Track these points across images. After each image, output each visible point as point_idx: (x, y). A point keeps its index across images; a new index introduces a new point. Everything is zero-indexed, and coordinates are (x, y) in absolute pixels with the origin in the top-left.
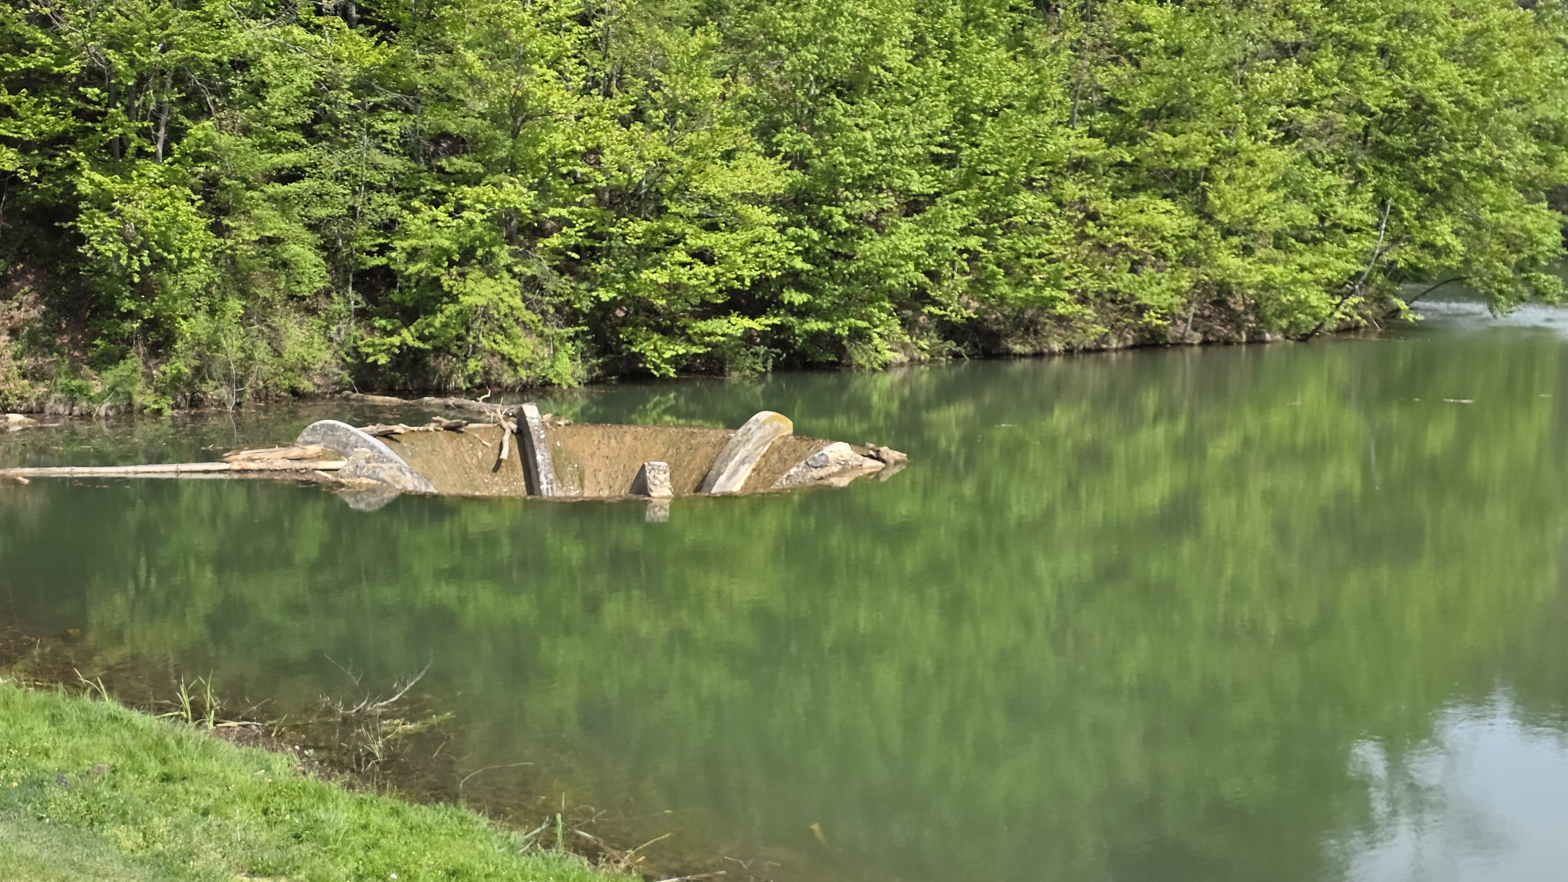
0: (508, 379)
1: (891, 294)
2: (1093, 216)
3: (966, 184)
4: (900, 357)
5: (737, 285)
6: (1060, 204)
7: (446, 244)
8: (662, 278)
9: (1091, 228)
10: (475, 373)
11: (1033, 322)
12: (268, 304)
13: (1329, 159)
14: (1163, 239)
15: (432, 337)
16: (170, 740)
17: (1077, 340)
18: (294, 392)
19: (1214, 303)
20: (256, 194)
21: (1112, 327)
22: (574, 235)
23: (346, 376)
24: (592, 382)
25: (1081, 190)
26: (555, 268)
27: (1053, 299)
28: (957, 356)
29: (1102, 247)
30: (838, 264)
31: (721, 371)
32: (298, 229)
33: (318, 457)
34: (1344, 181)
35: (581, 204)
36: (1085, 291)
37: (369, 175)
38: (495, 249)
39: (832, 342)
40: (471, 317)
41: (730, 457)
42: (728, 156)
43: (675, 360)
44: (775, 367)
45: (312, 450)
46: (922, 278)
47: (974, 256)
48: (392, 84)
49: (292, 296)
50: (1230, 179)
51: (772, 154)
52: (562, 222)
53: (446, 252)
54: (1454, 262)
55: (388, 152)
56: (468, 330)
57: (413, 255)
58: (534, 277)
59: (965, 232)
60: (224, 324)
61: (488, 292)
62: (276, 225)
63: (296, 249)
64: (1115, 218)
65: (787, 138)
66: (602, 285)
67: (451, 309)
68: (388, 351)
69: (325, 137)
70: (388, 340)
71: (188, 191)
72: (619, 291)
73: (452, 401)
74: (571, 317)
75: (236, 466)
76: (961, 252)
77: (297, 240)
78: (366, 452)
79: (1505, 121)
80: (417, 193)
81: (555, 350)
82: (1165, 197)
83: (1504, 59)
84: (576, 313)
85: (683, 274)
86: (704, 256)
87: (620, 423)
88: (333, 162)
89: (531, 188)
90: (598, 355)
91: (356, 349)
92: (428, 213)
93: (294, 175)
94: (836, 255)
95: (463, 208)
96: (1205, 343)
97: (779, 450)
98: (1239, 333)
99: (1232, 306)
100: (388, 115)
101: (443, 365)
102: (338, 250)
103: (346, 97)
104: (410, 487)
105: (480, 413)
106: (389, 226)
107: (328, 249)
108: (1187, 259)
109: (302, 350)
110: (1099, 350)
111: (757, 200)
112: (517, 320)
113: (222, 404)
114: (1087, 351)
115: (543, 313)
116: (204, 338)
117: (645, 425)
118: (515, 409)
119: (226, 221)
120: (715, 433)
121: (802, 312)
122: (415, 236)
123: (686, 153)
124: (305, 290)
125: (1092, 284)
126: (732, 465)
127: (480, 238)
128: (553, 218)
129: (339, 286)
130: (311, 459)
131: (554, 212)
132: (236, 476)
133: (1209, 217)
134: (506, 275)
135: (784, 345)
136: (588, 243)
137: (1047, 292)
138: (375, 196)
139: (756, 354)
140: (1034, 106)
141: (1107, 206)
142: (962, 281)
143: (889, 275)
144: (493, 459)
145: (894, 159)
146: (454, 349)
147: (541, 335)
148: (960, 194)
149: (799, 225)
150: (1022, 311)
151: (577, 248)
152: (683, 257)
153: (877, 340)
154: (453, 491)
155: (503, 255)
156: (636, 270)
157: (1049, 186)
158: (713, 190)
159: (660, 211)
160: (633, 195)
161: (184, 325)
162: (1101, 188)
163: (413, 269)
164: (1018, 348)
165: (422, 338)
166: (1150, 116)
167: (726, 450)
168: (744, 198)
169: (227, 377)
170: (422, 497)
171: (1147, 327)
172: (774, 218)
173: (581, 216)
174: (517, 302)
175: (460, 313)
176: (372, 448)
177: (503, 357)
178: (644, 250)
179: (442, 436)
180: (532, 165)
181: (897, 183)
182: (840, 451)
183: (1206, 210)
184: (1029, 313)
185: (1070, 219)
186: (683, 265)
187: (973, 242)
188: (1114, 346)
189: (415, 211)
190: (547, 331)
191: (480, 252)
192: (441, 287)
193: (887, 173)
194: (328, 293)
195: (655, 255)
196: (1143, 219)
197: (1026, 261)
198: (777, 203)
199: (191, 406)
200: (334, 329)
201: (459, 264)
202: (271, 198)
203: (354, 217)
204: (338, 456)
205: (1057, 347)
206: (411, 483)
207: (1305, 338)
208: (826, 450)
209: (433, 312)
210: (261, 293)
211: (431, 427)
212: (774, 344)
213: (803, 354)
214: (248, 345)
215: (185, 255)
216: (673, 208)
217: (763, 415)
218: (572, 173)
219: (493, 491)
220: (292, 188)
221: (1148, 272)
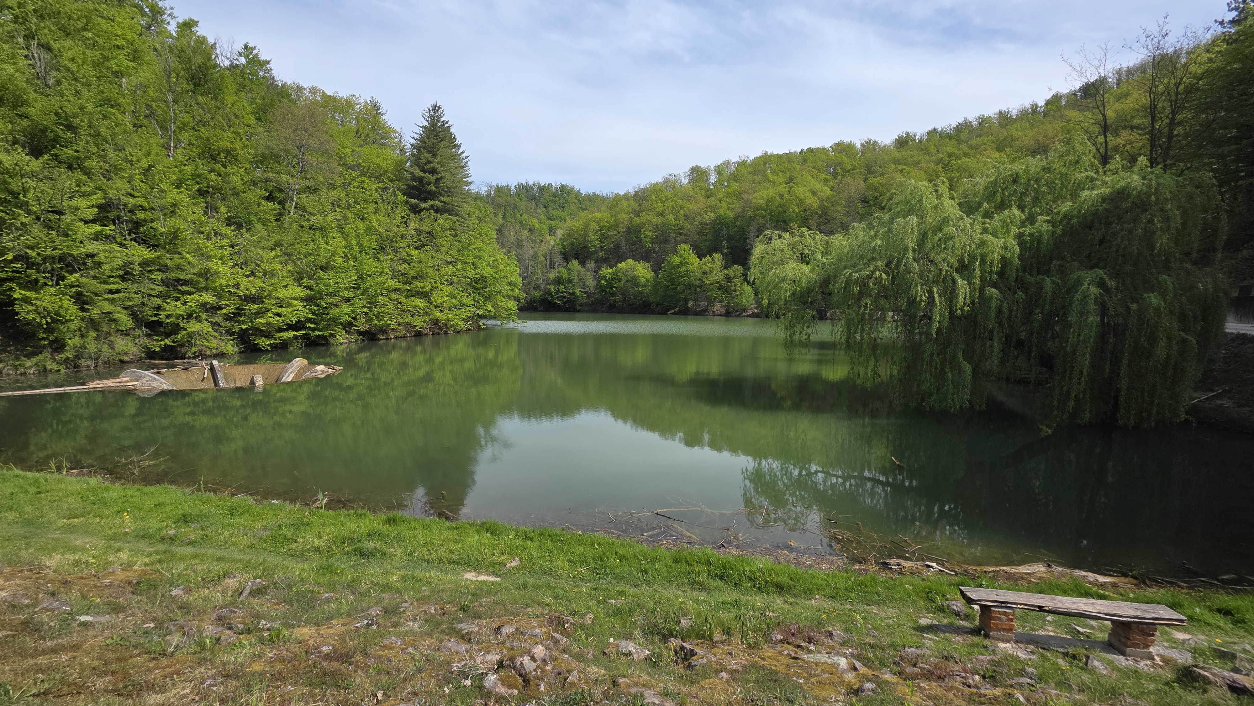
0: (208, 353)
1: (342, 324)
2: (400, 303)
3: (362, 295)
4: (345, 341)
5: (290, 323)
6: (390, 300)
7: (181, 313)
8: (264, 321)
9: (399, 306)
10: (195, 352)
11: (385, 330)
12: (108, 333)
13: (461, 289)
14: (419, 309)
15: (177, 341)
17: (398, 334)
18: (121, 361)
19: (434, 324)
20: (100, 298)
21: (407, 331)
22: (231, 309)
23: (143, 355)
24: (241, 353)
25: (396, 296)
26: (225, 319)
27: (390, 324)
28: (363, 340)
29: (404, 311)
30: (324, 316)
31: (287, 347)
32: (119, 309)
33: (128, 381)
34: (465, 295)
35: (233, 301)
36: (399, 322)
37: (149, 292)
38: (201, 314)
39: (323, 337)
40: (192, 335)
41: (287, 372)
42: (286, 286)
43: (270, 345)
44: (305, 346)
45: (125, 379)
46: (350, 319)
47: (366, 313)
48: (157, 263)
49: (118, 330)
50: (436, 294)
51: (300, 286)
52: (226, 305)
53: (182, 316)
54: (492, 314)
55: (156, 285)
56: (192, 339)
57: (168, 316)
58: (216, 322)
59: (364, 307)
60: (88, 340)
61: (198, 327)
62: (108, 307)
63: (118, 315)
64: (406, 303)
65: (305, 282)
66: (243, 324)
67: (184, 333)
68: (160, 347)
69: (130, 280)
70: (159, 343)
71: (68, 297)
72: (249, 326)
73: (186, 361)
74: (232, 334)
75: (91, 386)
76: (362, 313)
77: (119, 313)
78: (148, 378)
79: (502, 281)
80: (169, 297)
81: (226, 344)
82: (419, 298)
83: (501, 267)
84: (233, 332)
85: (271, 320)
86: (279, 315)
87: (250, 364)
88: (135, 288)
89: (214, 296)
90: (243, 344)
91: (146, 347)
92: (173, 303)
93: (118, 291)
94: (324, 314)
95: (187, 302)
96: (433, 334)
97: (303, 368)
98: (441, 331)
99: (439, 325)
100: (156, 273)
102: (137, 315)
103: (137, 267)
105: (197, 364)
106: (159, 308)
107: (134, 315)
108: (426, 314)
109: (124, 348)
110: (404, 337)
111: (295, 299)
112: (210, 335)
113: (88, 366)
114: (401, 337)
115: (221, 333)
116: (79, 345)
118: (209, 362)
119: (87, 307)
120: (282, 365)
121: (313, 330)
122: (169, 311)
123: (270, 286)
124: (123, 328)
125: (401, 320)
126: (288, 374)
127: (194, 311)
128: (223, 305)
129: (139, 327)
130: (125, 382)
131: (223, 302)
132: (94, 390)
133: (431, 303)
134: (205, 322)
135: (308, 339)
136: (236, 312)
137: (388, 322)
138: (152, 298)
139: (298, 342)
140: (381, 274)
141: (403, 300)
142: (363, 320)
143: (340, 319)
144: (201, 378)
145: (340, 288)
146: (187, 345)
147: (220, 339)
148: (361, 297)
149: (311, 306)
150: (382, 328)
151: (233, 313)
152: (271, 315)
153: (338, 337)
154: (188, 388)
155: (204, 316)
156: (255, 319)
157: (387, 295)
158: (280, 296)
159: (262, 302)
160: (252, 298)
161: (69, 341)
162: (402, 296)
163: (168, 321)
164: (381, 337)
165: (173, 342)
166: (414, 278)
167: (286, 370)
168: (291, 298)
169: (90, 358)
170: (170, 391)
171: (417, 331)
172: (301, 304)
173: (234, 304)
174: (210, 330)
175: (188, 334)
176: (151, 377)
177: (206, 347)
178: (257, 314)
179: (181, 372)
180: (214, 289)
181: (341, 294)
182: (321, 368)
184: (384, 328)
185: (394, 303)
186: (271, 317)
187: (365, 310)
188: (408, 336)
189: (167, 303)
190: (222, 338)
191: (194, 315)
192: (180, 326)
193: (338, 292)
194: (133, 329)
195: (261, 315)
196: (414, 304)
197: (382, 314)
198: (302, 300)
199: (75, 368)
200: (137, 340)
201: (187, 319)
202: (106, 299)
203: (143, 305)
204: (137, 380)
205: (392, 337)
206: (165, 387)
207: (458, 332)
208: (317, 368)
209: (178, 334)
210: (104, 329)
211: (177, 369)
212: (305, 339)
213: (314, 341)
214: (99, 346)
215: (68, 318)
216: (267, 301)
217: (297, 359)
218: (229, 291)
219: (202, 387)
220: (115, 296)
221: (416, 316)
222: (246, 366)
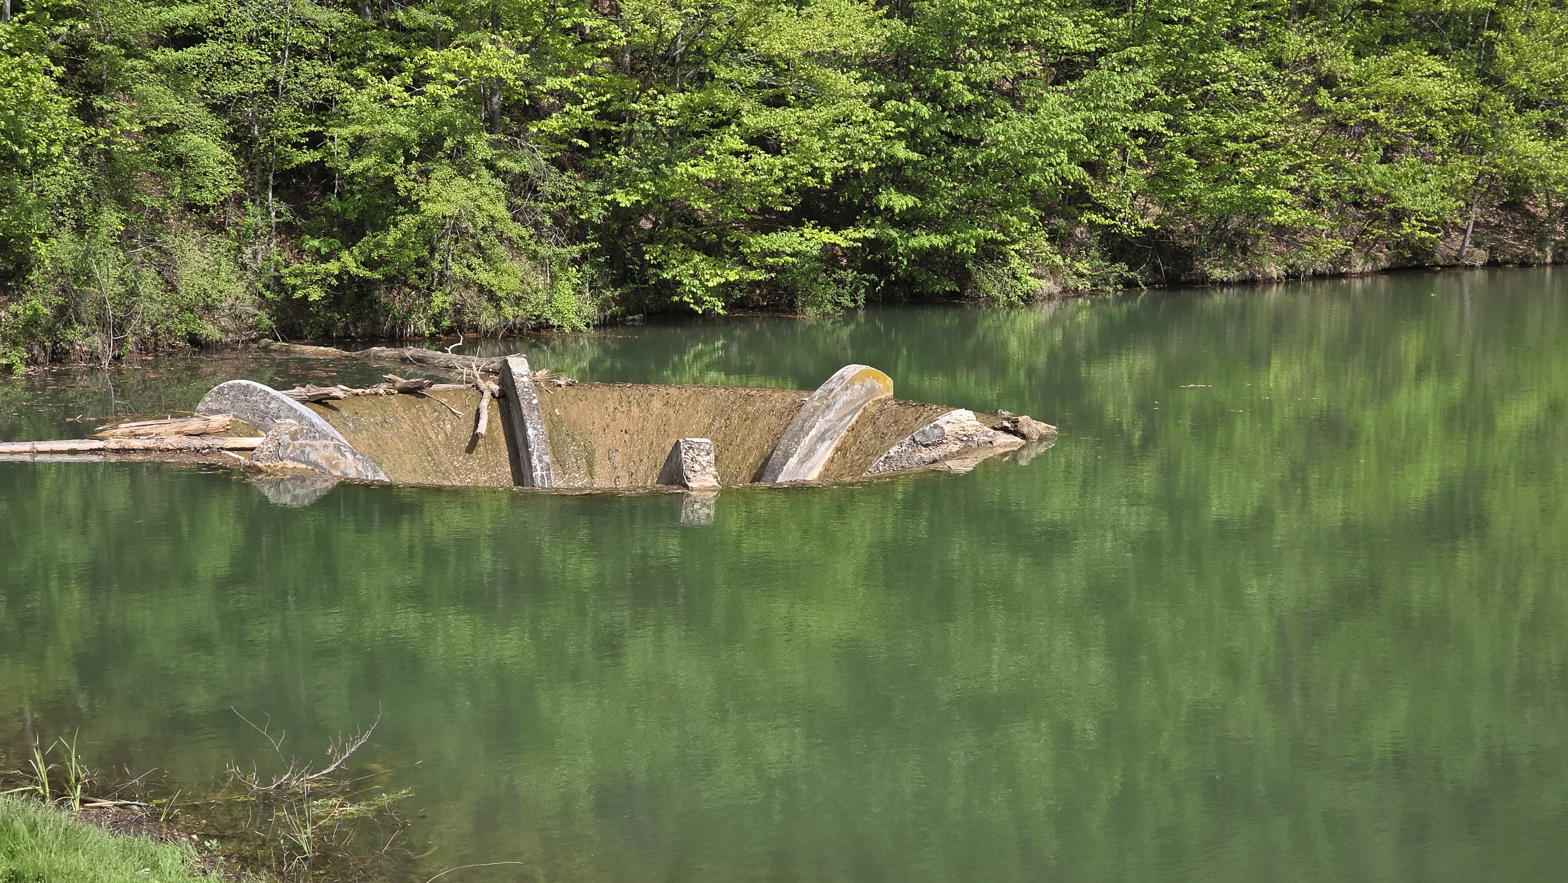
0: (488, 320)
1: (1035, 196)
2: (1328, 81)
3: (1141, 38)
4: (1047, 286)
5: (811, 182)
6: (1279, 64)
7: (403, 131)
8: (706, 172)
9: (1324, 98)
10: (442, 312)
11: (1239, 234)
12: (158, 216)
14: (1430, 113)
15: (382, 262)
16: (20, 826)
18: (194, 340)
19: (1503, 206)
20: (139, 64)
21: (1356, 241)
22: (581, 114)
23: (264, 317)
24: (606, 324)
25: (1310, 42)
26: (554, 162)
27: (1269, 201)
28: (1130, 285)
29: (1341, 126)
30: (958, 152)
32: (197, 111)
33: (226, 432)
35: (590, 72)
36: (1315, 189)
37: (295, 35)
38: (470, 139)
39: (950, 264)
40: (436, 233)
41: (804, 430)
43: (724, 290)
45: (218, 421)
46: (1078, 173)
47: (1152, 140)
49: (190, 206)
50: (1528, 26)
52: (563, 95)
53: (401, 142)
56: (432, 251)
57: (358, 146)
58: (524, 176)
59: (1141, 105)
60: (96, 246)
61: (459, 197)
63: (196, 139)
64: (1360, 84)
66: (621, 185)
67: (408, 221)
68: (322, 282)
70: (322, 267)
71: (46, 61)
72: (645, 193)
73: (410, 351)
74: (577, 234)
75: (112, 444)
76: (1135, 135)
77: (197, 127)
78: (291, 423)
80: (362, 60)
81: (554, 277)
82: (1433, 52)
84: (583, 226)
85: (737, 169)
86: (766, 141)
87: (646, 382)
89: (520, 50)
90: (616, 284)
91: (278, 279)
92: (376, 86)
93: (192, 36)
94: (955, 140)
95: (428, 79)
96: (1492, 265)
97: (873, 420)
98: (1541, 250)
99: (1532, 210)
101: (398, 301)
102: (253, 140)
104: (352, 474)
105: (449, 368)
106: (326, 106)
107: (240, 140)
108: (1466, 142)
109: (205, 282)
110: (1338, 276)
111: (841, 62)
112: (500, 237)
113: (94, 357)
114: (1318, 277)
115: (537, 225)
117: (680, 385)
118: (496, 363)
119: (99, 102)
120: (781, 397)
121: (907, 222)
122: (359, 121)
124: (207, 197)
125: (1324, 179)
126: (806, 441)
127: (448, 122)
128: (551, 92)
129: (255, 192)
130: (217, 434)
131: (552, 83)
132: (114, 459)
133: (1496, 81)
134: (484, 172)
135: (882, 269)
136: (600, 125)
137: (1261, 190)
138: (304, 64)
139: (841, 282)
141: (1348, 67)
142: (1137, 177)
143: (1033, 168)
144: (466, 435)
146: (413, 279)
147: (534, 257)
148: (1133, 51)
149: (902, 97)
150: (1224, 218)
151: (585, 134)
152: (737, 144)
153: (1015, 262)
154: (411, 480)
155: (481, 145)
156: (669, 162)
157: (1263, 37)
158: (778, 48)
159: (703, 79)
160: (664, 58)
161: (43, 248)
162: (1337, 39)
163: (356, 166)
164: (1218, 273)
165: (369, 264)
167: (798, 421)
168: (822, 59)
169: (101, 321)
170: (367, 486)
171: (1407, 243)
172: (864, 88)
173: (591, 87)
174: (501, 210)
175: (421, 226)
176: (301, 418)
177: (481, 289)
178: (680, 134)
179: (396, 401)
180: (523, 17)
181: (1043, 34)
182: (961, 421)
183: (1492, 72)
184: (1235, 221)
185: (1293, 85)
186: (737, 154)
187: (1153, 121)
188: (1359, 269)
189: (360, 85)
190: (542, 251)
191: (449, 143)
192: (395, 191)
193: (1028, 21)
194: (239, 201)
195: (695, 142)
196: (1401, 85)
197: (1232, 146)
198: (870, 66)
199: (53, 361)
200: (248, 251)
201: (421, 158)
202: (160, 69)
203: (275, 93)
204: (252, 430)
205: (1274, 270)
206: (351, 467)
208: (941, 421)
209: (385, 228)
210: (148, 201)
211: (382, 389)
212: (867, 267)
213: (908, 282)
214: (130, 275)
215: (41, 149)
216: (722, 73)
217: (851, 370)
218: (577, 28)
219: (468, 481)
220: (190, 53)
221: (1408, 161)
222: (635, 392)
